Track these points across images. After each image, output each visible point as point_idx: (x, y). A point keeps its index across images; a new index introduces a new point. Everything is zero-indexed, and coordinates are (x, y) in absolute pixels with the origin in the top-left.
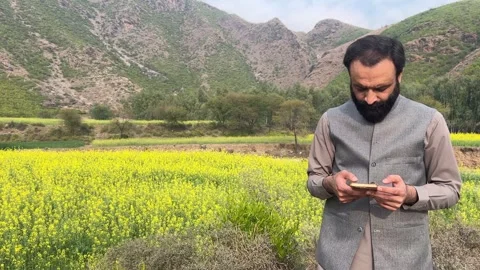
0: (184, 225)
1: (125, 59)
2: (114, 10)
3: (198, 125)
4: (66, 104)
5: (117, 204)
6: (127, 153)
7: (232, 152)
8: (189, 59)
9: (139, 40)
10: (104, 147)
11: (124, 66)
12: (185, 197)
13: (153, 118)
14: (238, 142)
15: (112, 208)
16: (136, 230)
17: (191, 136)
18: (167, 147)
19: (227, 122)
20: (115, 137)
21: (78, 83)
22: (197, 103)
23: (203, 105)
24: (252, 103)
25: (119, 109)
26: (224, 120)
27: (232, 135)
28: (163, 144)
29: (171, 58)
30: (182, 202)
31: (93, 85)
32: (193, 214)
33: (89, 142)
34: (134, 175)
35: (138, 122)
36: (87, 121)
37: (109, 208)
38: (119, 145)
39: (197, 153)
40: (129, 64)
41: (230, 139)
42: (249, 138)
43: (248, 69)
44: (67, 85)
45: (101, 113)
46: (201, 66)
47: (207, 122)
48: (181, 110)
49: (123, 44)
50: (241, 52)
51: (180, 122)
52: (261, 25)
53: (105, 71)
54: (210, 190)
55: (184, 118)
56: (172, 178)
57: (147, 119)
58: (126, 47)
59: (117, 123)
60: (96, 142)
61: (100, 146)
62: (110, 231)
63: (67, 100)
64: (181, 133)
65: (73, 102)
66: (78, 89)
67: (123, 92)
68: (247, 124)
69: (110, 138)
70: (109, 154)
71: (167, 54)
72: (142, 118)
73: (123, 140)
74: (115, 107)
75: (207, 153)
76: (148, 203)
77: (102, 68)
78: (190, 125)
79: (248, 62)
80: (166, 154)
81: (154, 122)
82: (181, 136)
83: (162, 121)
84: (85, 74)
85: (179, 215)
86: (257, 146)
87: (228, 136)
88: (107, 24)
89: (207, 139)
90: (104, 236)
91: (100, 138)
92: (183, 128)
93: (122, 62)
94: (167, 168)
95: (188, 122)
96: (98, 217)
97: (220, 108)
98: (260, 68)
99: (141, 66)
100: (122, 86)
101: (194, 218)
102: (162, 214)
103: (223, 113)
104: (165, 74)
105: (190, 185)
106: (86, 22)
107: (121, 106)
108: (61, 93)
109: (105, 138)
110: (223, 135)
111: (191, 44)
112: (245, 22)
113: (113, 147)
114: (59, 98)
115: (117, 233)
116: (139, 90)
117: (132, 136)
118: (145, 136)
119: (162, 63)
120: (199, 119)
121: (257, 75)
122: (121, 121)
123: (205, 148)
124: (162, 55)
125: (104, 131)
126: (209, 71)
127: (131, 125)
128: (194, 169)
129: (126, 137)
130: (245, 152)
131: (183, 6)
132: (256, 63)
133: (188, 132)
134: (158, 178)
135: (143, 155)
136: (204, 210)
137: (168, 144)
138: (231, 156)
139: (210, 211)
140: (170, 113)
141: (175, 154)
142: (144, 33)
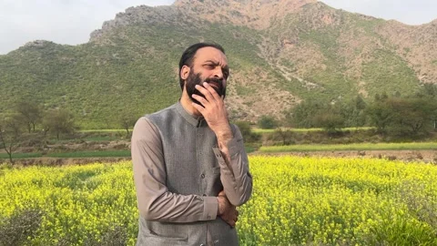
0: (343, 232)
1: (287, 76)
2: (276, 34)
3: (356, 132)
4: (239, 117)
5: (280, 205)
6: (288, 159)
7: (393, 158)
8: (345, 68)
9: (299, 57)
10: (269, 153)
11: (286, 81)
12: (343, 204)
13: (312, 126)
14: (401, 149)
15: (275, 209)
16: (297, 231)
17: (349, 142)
18: (325, 154)
19: (388, 128)
20: (279, 144)
21: (249, 99)
22: (355, 110)
23: (361, 112)
24: (415, 107)
25: (283, 119)
26: (384, 125)
27: (394, 141)
28: (322, 150)
29: (328, 70)
30: (340, 208)
31: (260, 100)
32: (352, 221)
33: (257, 148)
34: (295, 179)
35: (299, 130)
36: (256, 130)
37: (272, 209)
38: (281, 151)
39: (354, 159)
40: (290, 79)
41: (391, 145)
42: (413, 144)
43: (410, 72)
44: (241, 101)
45: (267, 123)
46: (358, 75)
47: (366, 128)
48: (339, 117)
49: (285, 62)
50: (401, 56)
51: (337, 129)
52: (423, 26)
53: (270, 87)
54: (369, 198)
55: (341, 124)
56: (330, 184)
57: (307, 127)
58: (288, 65)
59: (280, 132)
60: (263, 148)
61: (266, 151)
62: (273, 230)
63: (240, 114)
64: (339, 140)
65: (245, 115)
66: (249, 104)
67: (285, 104)
68: (411, 130)
69: (274, 145)
70: (273, 159)
71: (324, 67)
72: (302, 126)
73: (285, 147)
74: (279, 117)
75: (366, 160)
76: (307, 207)
77: (267, 84)
78: (348, 132)
79: (409, 65)
80: (324, 160)
81: (313, 129)
82: (339, 143)
83: (320, 129)
84: (254, 91)
85: (338, 221)
86: (423, 153)
87: (388, 142)
88: (271, 46)
89: (366, 145)
90: (268, 234)
91: (266, 145)
92: (340, 134)
93: (284, 78)
94: (325, 173)
95: (347, 129)
96: (263, 216)
97: (379, 114)
98: (424, 70)
99: (301, 80)
100: (284, 99)
101: (353, 226)
102: (320, 218)
103: (382, 119)
104: (323, 85)
105: (348, 191)
106: (254, 47)
107: (284, 116)
108: (236, 108)
109: (270, 145)
110: (384, 141)
111: (347, 55)
112: (406, 26)
113: (276, 153)
114: (234, 112)
115: (280, 233)
116: (299, 102)
117: (294, 143)
118: (305, 143)
119: (320, 75)
120: (358, 125)
121: (420, 78)
122: (284, 129)
123: (363, 154)
124: (320, 68)
125: (269, 139)
126: (366, 78)
127: (292, 133)
128: (353, 175)
129: (288, 144)
130: (410, 159)
131: (339, 20)
132: (419, 66)
133: (346, 139)
134: (317, 182)
135: (303, 161)
136: (364, 219)
137: (326, 150)
138: (392, 164)
139: (370, 220)
140: (327, 121)
141: (333, 160)
142: (303, 51)
